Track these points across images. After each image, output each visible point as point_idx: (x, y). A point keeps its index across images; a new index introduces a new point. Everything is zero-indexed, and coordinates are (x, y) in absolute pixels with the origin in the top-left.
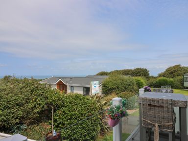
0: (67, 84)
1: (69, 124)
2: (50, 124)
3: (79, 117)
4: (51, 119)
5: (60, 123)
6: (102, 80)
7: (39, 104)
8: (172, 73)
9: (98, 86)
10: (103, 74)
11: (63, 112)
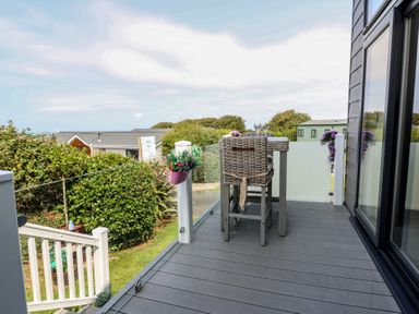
0: (91, 146)
1: (99, 206)
2: (61, 211)
3: (118, 193)
4: (62, 203)
5: (81, 207)
6: (162, 136)
7: (33, 175)
8: (281, 124)
9: (153, 146)
10: (164, 126)
11: (87, 186)
